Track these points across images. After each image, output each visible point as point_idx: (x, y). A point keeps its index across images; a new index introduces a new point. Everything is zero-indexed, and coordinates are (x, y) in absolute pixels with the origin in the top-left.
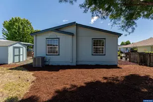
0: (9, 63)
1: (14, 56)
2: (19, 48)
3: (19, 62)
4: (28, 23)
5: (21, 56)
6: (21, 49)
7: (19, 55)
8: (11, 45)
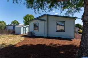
0: (21, 34)
1: (23, 31)
2: (25, 28)
3: (25, 33)
4: (32, 16)
5: (26, 31)
6: (26, 28)
7: (25, 31)
8: (22, 27)
